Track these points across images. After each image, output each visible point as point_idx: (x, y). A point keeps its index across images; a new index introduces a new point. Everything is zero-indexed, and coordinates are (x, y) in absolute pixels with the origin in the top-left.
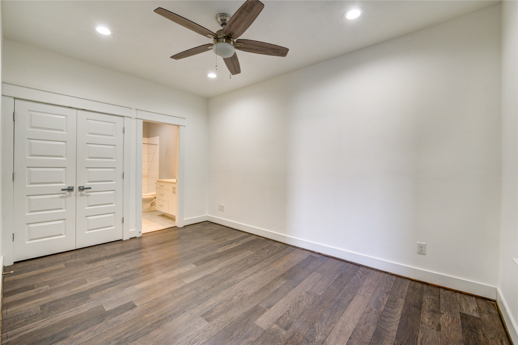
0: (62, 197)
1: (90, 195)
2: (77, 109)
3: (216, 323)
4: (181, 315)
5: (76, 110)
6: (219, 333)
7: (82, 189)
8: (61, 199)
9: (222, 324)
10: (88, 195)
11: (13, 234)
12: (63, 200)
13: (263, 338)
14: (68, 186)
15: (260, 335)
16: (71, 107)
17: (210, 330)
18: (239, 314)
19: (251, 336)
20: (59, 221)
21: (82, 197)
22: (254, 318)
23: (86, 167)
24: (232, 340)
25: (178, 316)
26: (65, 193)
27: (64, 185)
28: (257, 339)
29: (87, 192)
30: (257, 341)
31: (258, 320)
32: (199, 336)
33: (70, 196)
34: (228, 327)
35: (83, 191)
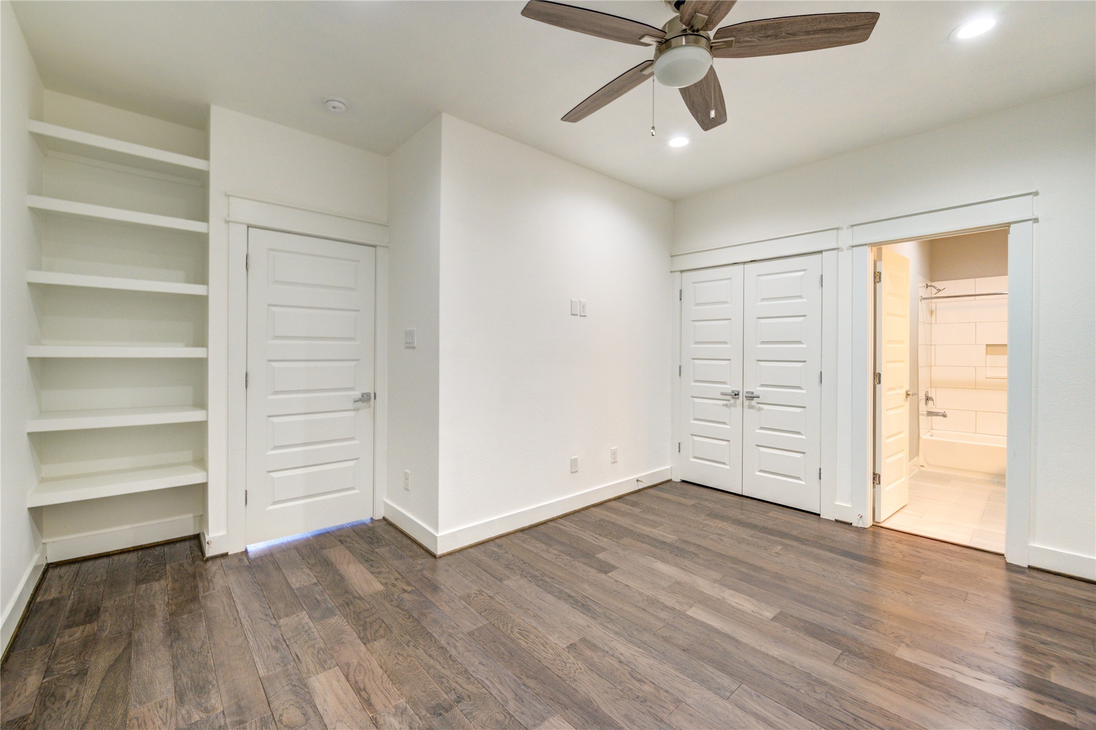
0: (726, 405)
1: (763, 409)
2: (744, 263)
3: (562, 656)
4: (587, 616)
5: (742, 266)
6: (537, 661)
7: (751, 397)
8: (725, 407)
9: (559, 665)
10: (760, 409)
11: (679, 443)
12: (727, 409)
13: (509, 724)
14: (733, 389)
15: (520, 720)
16: (735, 263)
17: (545, 650)
18: (587, 692)
19: (519, 705)
20: (720, 441)
21: (751, 410)
22: (571, 716)
23: (758, 359)
24: (516, 678)
25: (584, 613)
26: (729, 400)
27: (729, 386)
28: (509, 713)
29: (758, 403)
30: (505, 714)
31: (563, 722)
32: (535, 638)
33: (735, 405)
34: (551, 673)
35: (753, 399)
